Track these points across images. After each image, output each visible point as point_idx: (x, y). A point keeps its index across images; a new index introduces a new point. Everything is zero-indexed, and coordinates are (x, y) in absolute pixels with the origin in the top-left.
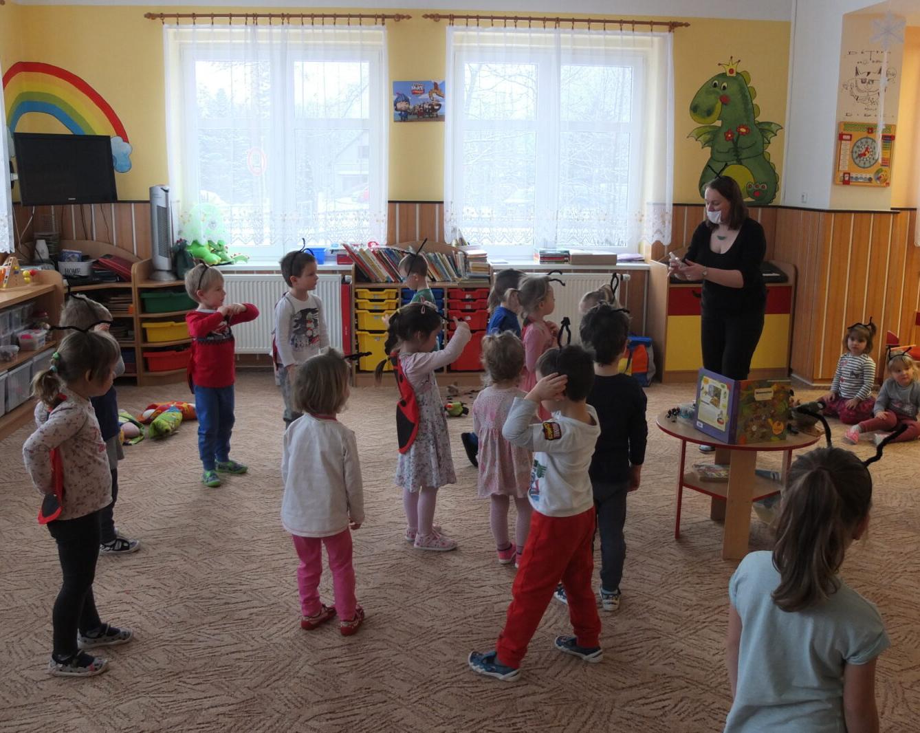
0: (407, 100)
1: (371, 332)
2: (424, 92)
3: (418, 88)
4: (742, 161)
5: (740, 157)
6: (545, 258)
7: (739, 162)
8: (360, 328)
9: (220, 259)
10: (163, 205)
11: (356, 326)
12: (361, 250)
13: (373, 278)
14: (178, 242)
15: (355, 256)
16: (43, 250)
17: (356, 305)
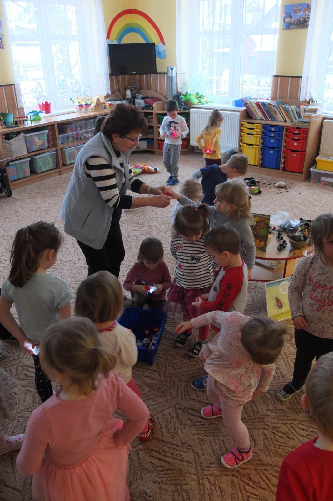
0: (291, 16)
1: (247, 144)
2: (301, 10)
3: (298, 8)
8: (243, 141)
9: (198, 101)
10: (171, 76)
11: (241, 141)
12: (250, 102)
13: (254, 117)
14: (177, 93)
15: (246, 105)
16: (129, 93)
17: (241, 130)
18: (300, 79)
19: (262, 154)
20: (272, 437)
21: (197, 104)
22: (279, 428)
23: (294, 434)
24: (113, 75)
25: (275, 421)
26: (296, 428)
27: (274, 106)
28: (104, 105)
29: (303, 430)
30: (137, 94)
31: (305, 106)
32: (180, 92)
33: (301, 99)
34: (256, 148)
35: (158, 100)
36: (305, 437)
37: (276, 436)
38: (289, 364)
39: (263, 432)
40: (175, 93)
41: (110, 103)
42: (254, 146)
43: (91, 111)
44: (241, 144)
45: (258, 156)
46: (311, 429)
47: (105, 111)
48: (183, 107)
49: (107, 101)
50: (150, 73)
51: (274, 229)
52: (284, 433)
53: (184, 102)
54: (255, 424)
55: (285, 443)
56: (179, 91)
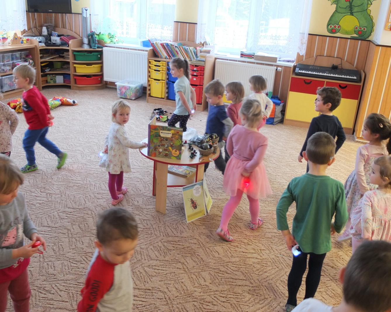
1: (155, 80)
4: (354, 13)
5: (352, 11)
6: (242, 55)
7: (352, 14)
8: (151, 77)
9: (110, 41)
10: (85, 16)
11: (149, 76)
12: (156, 43)
13: (159, 56)
14: (91, 32)
15: (152, 45)
16: (45, 31)
17: (150, 67)
18: (196, 25)
19: (168, 88)
20: (201, 306)
21: (109, 43)
22: (205, 299)
23: (217, 301)
24: (30, 12)
25: (202, 294)
26: (218, 297)
27: (176, 47)
28: (21, 40)
29: (223, 297)
30: (53, 32)
31: (201, 48)
32: (94, 32)
33: (198, 42)
34: (162, 82)
35: (73, 38)
36: (226, 302)
37: (203, 305)
38: (206, 251)
39: (193, 304)
40: (89, 33)
41: (27, 38)
42: (161, 81)
43: (8, 44)
44: (149, 79)
45: (165, 90)
46: (230, 296)
47: (22, 45)
48: (97, 45)
49: (24, 36)
50: (66, 13)
51: (186, 142)
52: (209, 302)
53: (98, 41)
54: (186, 299)
55: (210, 309)
56: (93, 30)
